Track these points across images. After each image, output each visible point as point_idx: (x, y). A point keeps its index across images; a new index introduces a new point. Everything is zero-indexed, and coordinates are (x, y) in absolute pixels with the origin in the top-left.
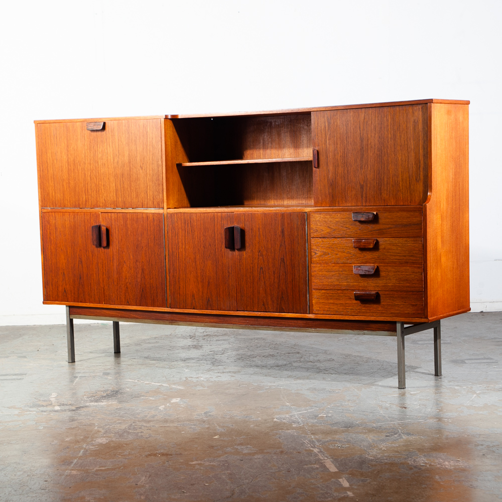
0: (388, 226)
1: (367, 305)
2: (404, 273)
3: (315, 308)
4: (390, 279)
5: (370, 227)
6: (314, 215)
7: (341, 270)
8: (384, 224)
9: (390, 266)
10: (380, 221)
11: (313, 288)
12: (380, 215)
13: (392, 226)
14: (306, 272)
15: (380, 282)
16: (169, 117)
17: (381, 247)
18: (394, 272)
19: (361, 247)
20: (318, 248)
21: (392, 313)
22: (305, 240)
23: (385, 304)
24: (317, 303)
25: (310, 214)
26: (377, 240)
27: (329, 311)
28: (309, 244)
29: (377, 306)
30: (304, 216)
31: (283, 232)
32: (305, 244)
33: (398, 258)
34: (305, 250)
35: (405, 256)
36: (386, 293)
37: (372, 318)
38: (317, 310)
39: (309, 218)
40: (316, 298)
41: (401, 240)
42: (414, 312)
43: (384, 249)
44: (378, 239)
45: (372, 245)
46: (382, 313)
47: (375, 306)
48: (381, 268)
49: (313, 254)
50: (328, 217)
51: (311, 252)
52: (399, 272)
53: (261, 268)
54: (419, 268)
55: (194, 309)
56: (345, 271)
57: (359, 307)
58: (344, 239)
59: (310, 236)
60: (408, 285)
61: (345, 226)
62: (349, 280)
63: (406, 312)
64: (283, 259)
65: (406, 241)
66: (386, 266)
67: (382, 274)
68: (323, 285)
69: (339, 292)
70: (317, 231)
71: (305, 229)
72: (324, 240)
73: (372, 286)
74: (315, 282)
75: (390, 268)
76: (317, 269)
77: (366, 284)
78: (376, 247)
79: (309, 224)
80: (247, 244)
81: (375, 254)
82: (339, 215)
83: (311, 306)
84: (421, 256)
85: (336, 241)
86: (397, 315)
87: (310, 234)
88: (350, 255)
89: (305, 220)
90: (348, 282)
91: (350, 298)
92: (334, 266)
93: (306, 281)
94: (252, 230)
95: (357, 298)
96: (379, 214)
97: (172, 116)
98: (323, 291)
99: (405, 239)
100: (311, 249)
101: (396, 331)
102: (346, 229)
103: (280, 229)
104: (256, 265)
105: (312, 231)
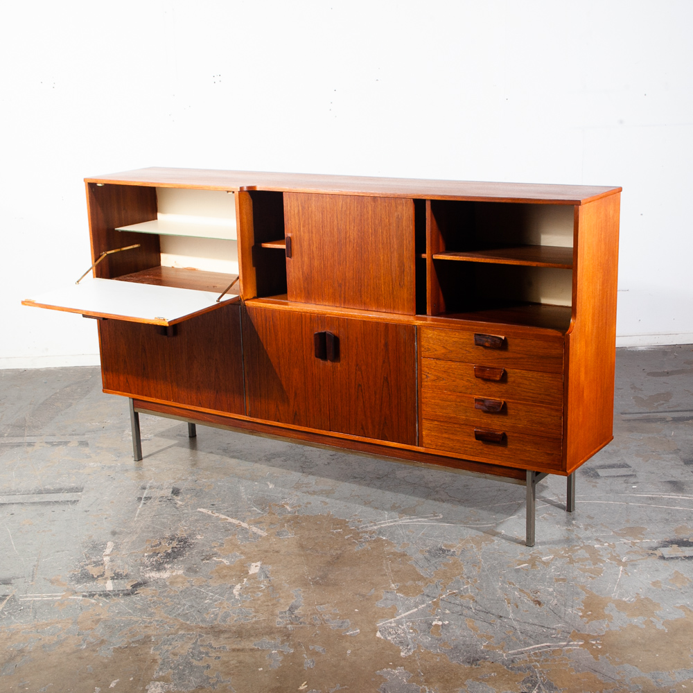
0: (519, 356)
1: (490, 446)
2: (537, 415)
3: (426, 440)
4: (520, 419)
5: (496, 353)
6: (425, 330)
7: (458, 400)
8: (515, 352)
9: (521, 404)
10: (509, 348)
11: (423, 417)
12: (509, 341)
13: (525, 356)
14: (415, 396)
15: (508, 421)
16: (245, 189)
17: (510, 379)
18: (526, 412)
19: (485, 377)
20: (430, 370)
21: (521, 460)
22: (414, 359)
23: (514, 447)
24: (427, 435)
25: (420, 329)
26: (504, 370)
27: (443, 446)
28: (419, 364)
29: (503, 448)
30: (413, 330)
31: (386, 345)
32: (414, 365)
33: (531, 395)
34: (414, 371)
35: (540, 394)
36: (515, 435)
37: (497, 462)
38: (428, 443)
39: (420, 333)
40: (427, 430)
41: (535, 374)
42: (549, 462)
43: (514, 382)
44: (507, 370)
45: (498, 376)
46: (509, 458)
47: (500, 448)
48: (509, 405)
49: (424, 376)
50: (444, 335)
51: (421, 374)
52: (532, 412)
53: (359, 385)
54: (557, 410)
55: (278, 421)
56: (463, 402)
57: (481, 447)
58: (463, 364)
59: (421, 354)
60: (543, 429)
61: (464, 348)
62: (468, 414)
63: (539, 461)
64: (387, 378)
65: (543, 376)
66: (516, 403)
67: (511, 412)
68: (436, 415)
69: (456, 426)
70: (429, 350)
71: (414, 345)
72: (438, 362)
73: (497, 424)
74: (426, 410)
75: (520, 407)
76: (429, 395)
77: (490, 422)
78: (504, 379)
79: (419, 340)
80: (342, 355)
81: (503, 387)
82: (457, 334)
83: (421, 437)
84: (560, 396)
85: (453, 365)
86: (528, 462)
87: (421, 352)
88: (470, 384)
89: (414, 335)
90: (467, 416)
91: (470, 436)
92: (450, 395)
93: (414, 408)
94: (348, 337)
95: (479, 436)
96: (508, 339)
97: (249, 187)
98: (436, 423)
99: (540, 374)
100: (421, 370)
101: (526, 480)
102: (465, 352)
103: (383, 342)
104: (353, 381)
105: (423, 349)
